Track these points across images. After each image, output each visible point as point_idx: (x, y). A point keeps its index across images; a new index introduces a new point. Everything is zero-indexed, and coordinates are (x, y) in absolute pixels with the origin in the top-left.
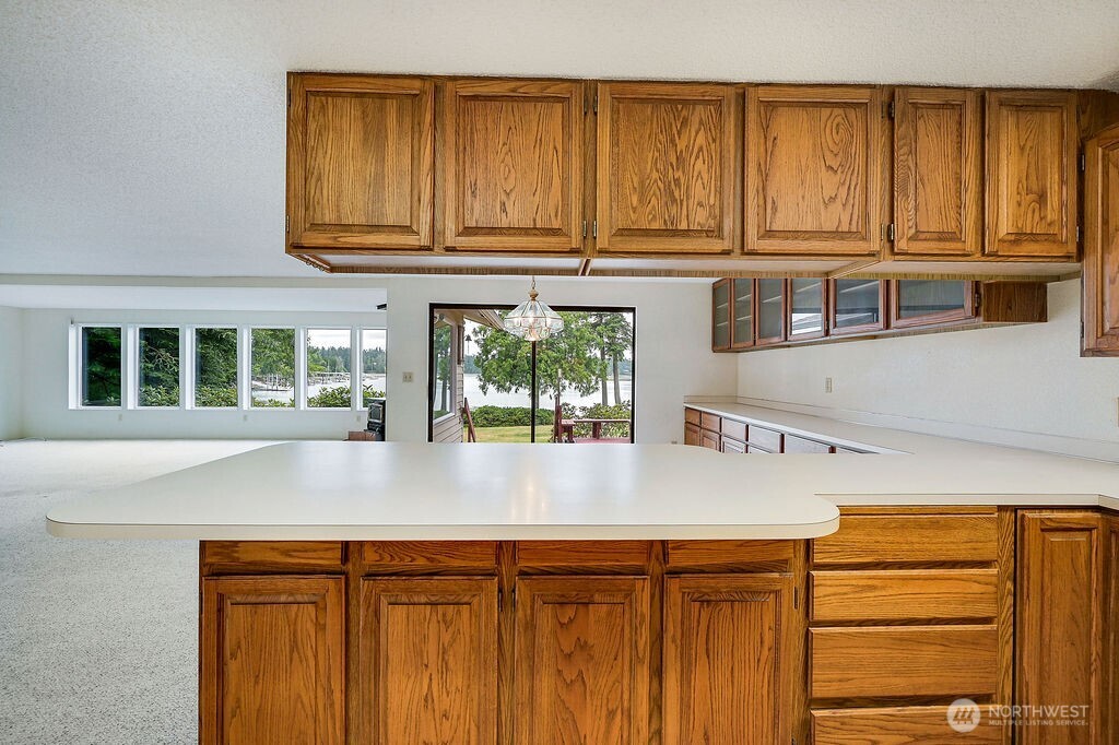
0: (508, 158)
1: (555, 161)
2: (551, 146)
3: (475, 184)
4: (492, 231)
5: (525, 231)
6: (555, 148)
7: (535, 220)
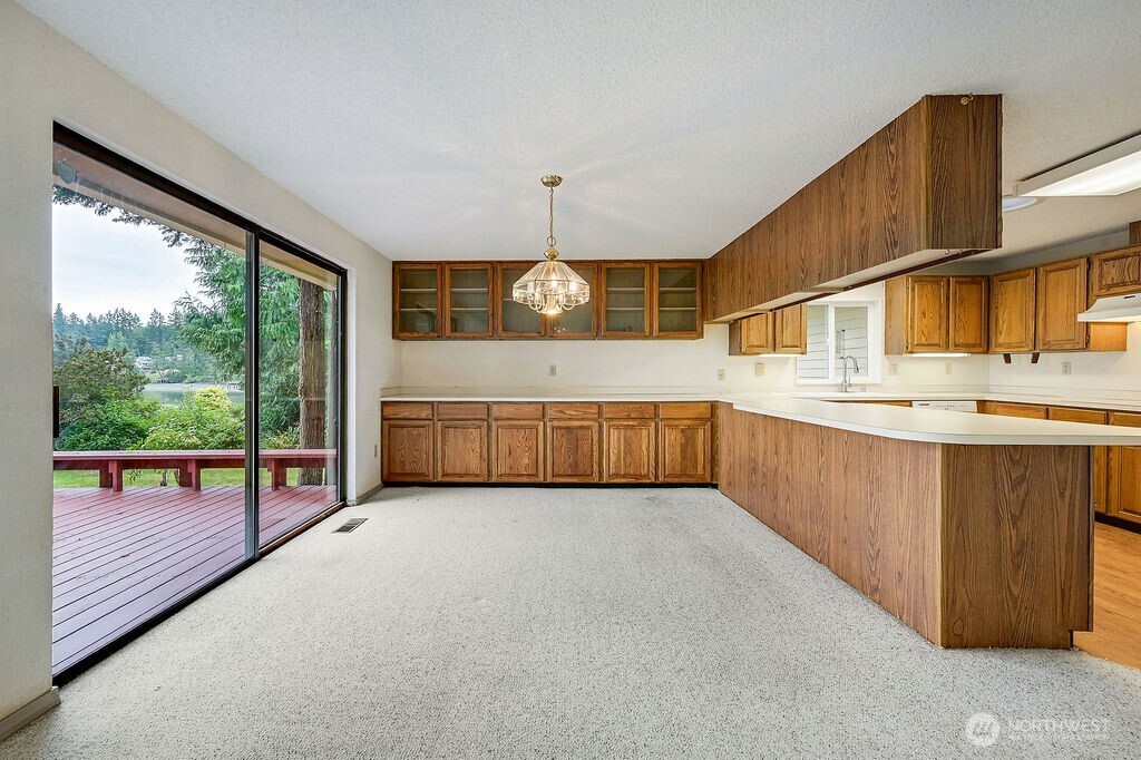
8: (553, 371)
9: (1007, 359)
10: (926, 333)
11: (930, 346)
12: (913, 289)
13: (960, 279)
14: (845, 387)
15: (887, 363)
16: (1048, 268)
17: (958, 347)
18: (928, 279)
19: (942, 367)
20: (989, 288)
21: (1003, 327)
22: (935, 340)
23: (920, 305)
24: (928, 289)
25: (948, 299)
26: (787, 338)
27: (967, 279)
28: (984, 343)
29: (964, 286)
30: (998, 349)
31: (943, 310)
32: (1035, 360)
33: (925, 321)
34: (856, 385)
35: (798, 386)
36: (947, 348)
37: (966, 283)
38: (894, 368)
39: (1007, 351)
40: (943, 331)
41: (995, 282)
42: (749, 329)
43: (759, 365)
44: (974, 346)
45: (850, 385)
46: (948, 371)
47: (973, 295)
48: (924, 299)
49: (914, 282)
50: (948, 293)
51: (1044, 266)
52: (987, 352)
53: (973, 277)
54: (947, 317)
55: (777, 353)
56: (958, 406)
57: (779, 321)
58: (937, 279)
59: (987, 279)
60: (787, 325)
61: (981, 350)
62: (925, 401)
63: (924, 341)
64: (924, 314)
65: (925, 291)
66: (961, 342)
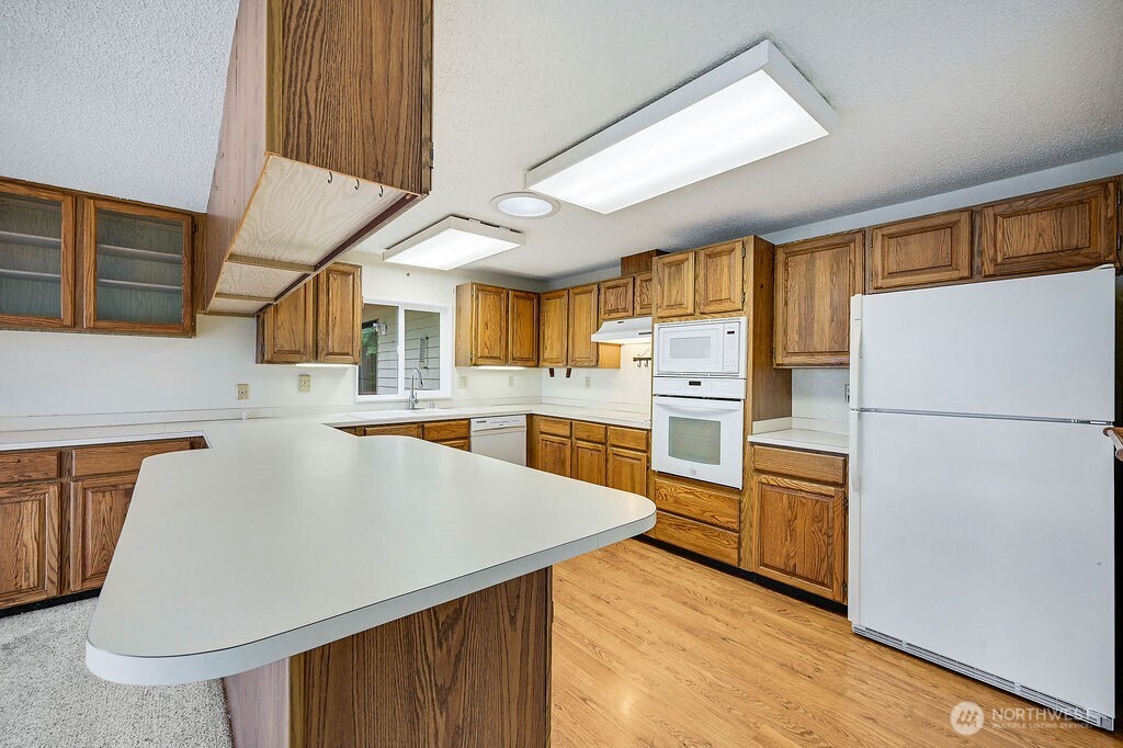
9: (552, 372)
10: (488, 345)
11: (492, 359)
12: (477, 298)
13: (516, 293)
14: (413, 404)
15: (457, 376)
16: (576, 291)
17: (515, 361)
18: (490, 288)
20: (540, 305)
21: (548, 343)
22: (497, 354)
23: (483, 315)
24: (491, 299)
25: (508, 312)
26: (334, 342)
27: (522, 294)
28: (534, 359)
29: (521, 300)
30: (545, 364)
31: (503, 324)
32: (568, 375)
33: (487, 332)
34: (425, 401)
35: (359, 403)
36: (506, 363)
37: (522, 297)
38: (464, 381)
39: (551, 366)
40: (503, 344)
41: (543, 301)
42: (276, 328)
43: (304, 378)
44: (527, 360)
45: (417, 401)
46: (511, 384)
47: (526, 308)
48: (487, 308)
49: (478, 290)
50: (507, 306)
51: (573, 288)
52: (537, 366)
53: (527, 293)
54: (507, 330)
55: (320, 362)
56: (511, 422)
57: (322, 319)
58: (497, 291)
59: (539, 296)
60: (334, 326)
61: (533, 364)
62: (482, 418)
63: (486, 353)
64: (486, 324)
65: (488, 302)
66: (517, 355)
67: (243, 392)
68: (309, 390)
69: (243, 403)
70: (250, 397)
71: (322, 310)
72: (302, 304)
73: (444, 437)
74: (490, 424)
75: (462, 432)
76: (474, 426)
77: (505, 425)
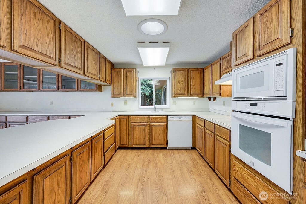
0: (38, 28)
1: (52, 37)
2: (51, 32)
3: (27, 31)
4: (32, 50)
5: (43, 55)
6: (52, 33)
7: (46, 52)
8: (51, 103)
9: (209, 99)
10: (180, 90)
11: (182, 94)
12: (175, 73)
13: (192, 69)
15: (172, 101)
16: (214, 63)
17: (192, 95)
18: (180, 69)
19: (191, 102)
20: (203, 73)
22: (183, 92)
24: (180, 73)
25: (188, 77)
26: (128, 91)
27: (195, 69)
28: (201, 94)
30: (206, 96)
31: (186, 81)
32: (214, 100)
33: (179, 85)
36: (188, 95)
37: (195, 71)
40: (186, 89)
41: (204, 71)
42: (114, 88)
43: (126, 101)
44: (198, 94)
46: (194, 103)
47: (197, 75)
48: (179, 76)
49: (175, 70)
50: (188, 75)
52: (203, 97)
53: (198, 69)
54: (188, 84)
55: (125, 97)
56: (184, 118)
57: (125, 85)
58: (183, 70)
59: (203, 69)
60: (128, 86)
61: (200, 96)
62: (172, 116)
63: (179, 92)
64: (179, 82)
65: (180, 74)
66: (192, 92)
67: (112, 105)
68: (127, 105)
69: (112, 107)
70: (114, 106)
71: (125, 82)
72: (120, 81)
73: (157, 121)
74: (175, 118)
75: (164, 120)
76: (169, 118)
77: (182, 119)
